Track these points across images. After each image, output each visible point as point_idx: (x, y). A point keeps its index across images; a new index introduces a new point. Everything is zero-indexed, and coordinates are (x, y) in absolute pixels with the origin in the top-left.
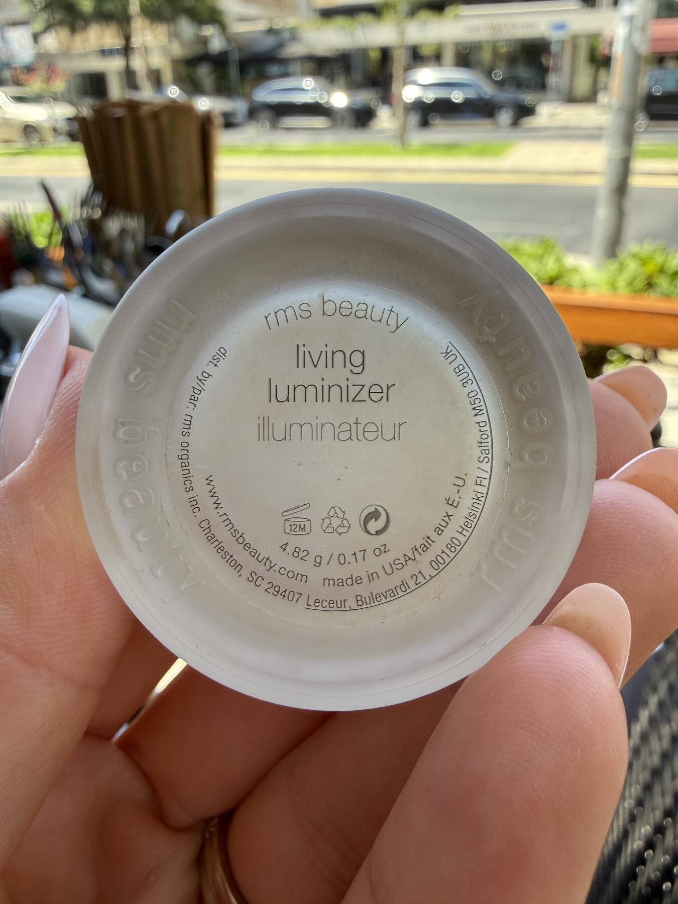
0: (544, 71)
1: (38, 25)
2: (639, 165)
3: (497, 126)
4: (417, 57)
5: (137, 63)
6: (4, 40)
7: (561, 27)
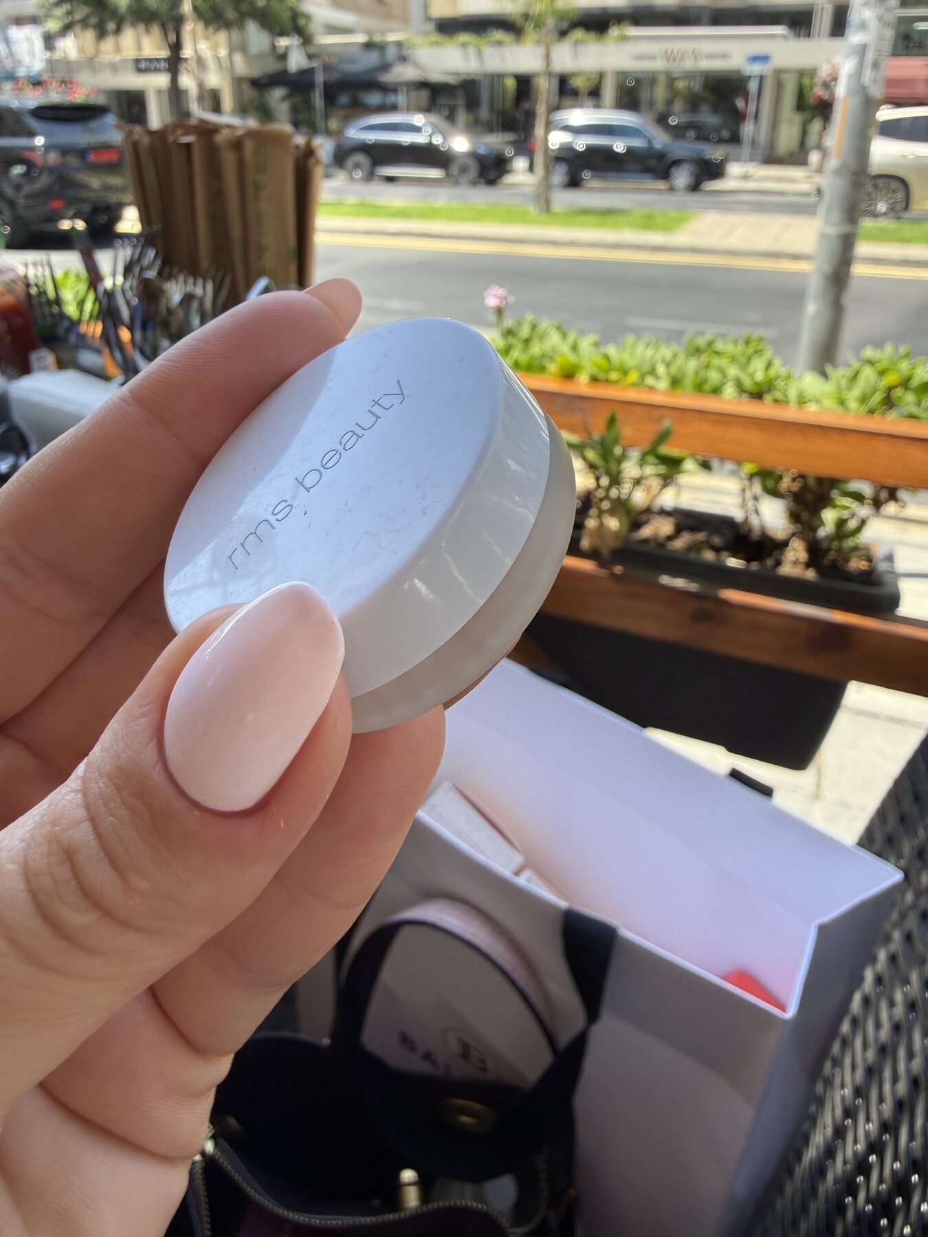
0: (738, 117)
1: (53, 26)
2: (863, 248)
3: (672, 189)
4: (566, 90)
5: (187, 81)
6: (7, 41)
7: (763, 59)
